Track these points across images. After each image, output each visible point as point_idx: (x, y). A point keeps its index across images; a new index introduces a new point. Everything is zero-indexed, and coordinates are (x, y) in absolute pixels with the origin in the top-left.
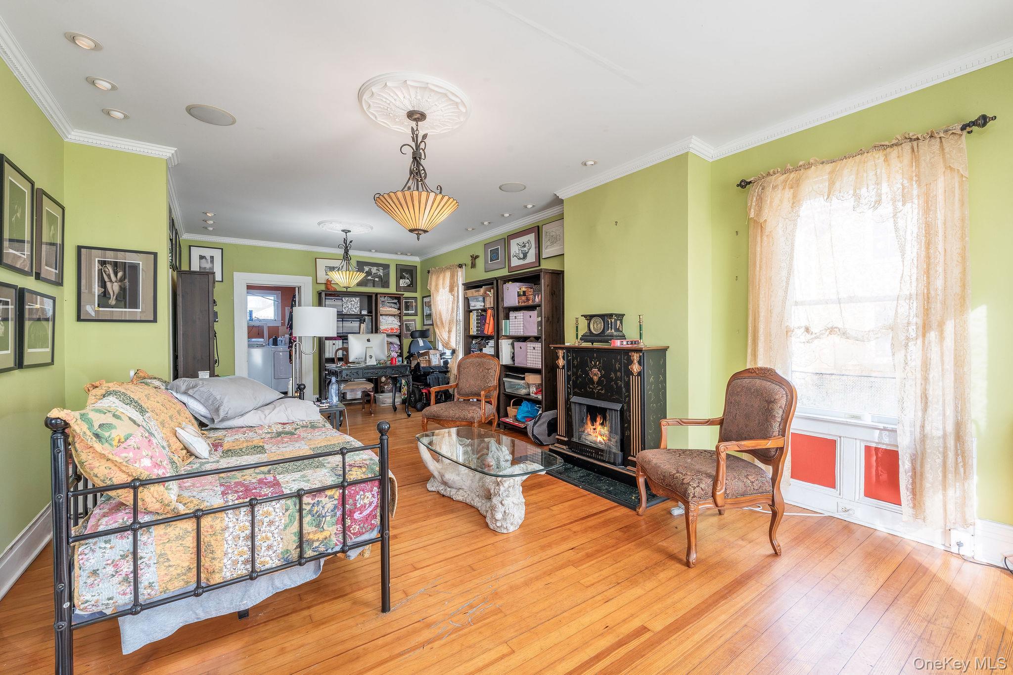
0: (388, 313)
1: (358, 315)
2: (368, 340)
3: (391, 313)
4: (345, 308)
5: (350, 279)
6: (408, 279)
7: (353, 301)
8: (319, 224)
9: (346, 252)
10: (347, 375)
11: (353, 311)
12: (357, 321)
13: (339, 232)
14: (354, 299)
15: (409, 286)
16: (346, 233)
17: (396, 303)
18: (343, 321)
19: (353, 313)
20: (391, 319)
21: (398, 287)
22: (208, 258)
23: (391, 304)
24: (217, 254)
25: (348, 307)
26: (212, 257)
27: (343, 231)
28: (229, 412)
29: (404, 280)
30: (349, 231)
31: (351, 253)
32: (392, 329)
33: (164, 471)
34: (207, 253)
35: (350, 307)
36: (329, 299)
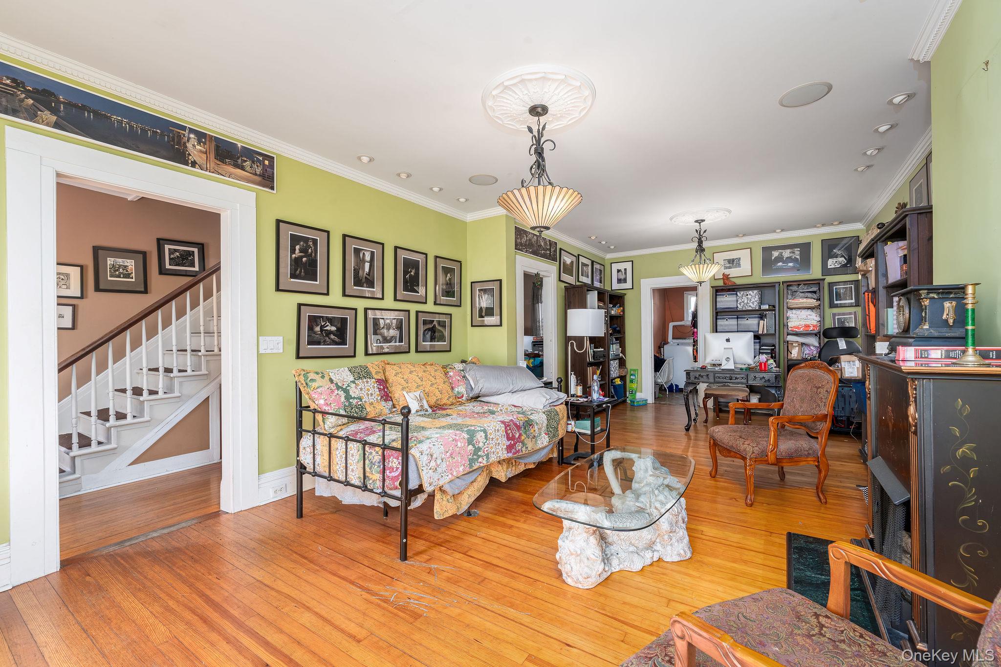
0: (800, 306)
1: (758, 310)
2: (728, 340)
3: (805, 305)
4: (740, 304)
5: (698, 273)
6: (843, 256)
7: (750, 294)
8: (671, 219)
9: (700, 242)
10: (696, 378)
11: (750, 306)
12: (755, 317)
13: (692, 224)
14: (751, 292)
15: (845, 266)
16: (700, 223)
17: (815, 292)
18: (737, 318)
19: (750, 308)
20: (805, 313)
21: (826, 271)
22: (623, 271)
23: (807, 294)
24: (628, 266)
25: (743, 302)
26: (625, 270)
27: (696, 221)
28: (483, 391)
29: (835, 260)
30: (703, 221)
31: (705, 245)
32: (807, 326)
33: (329, 408)
34: (621, 266)
35: (746, 302)
36: (720, 295)
